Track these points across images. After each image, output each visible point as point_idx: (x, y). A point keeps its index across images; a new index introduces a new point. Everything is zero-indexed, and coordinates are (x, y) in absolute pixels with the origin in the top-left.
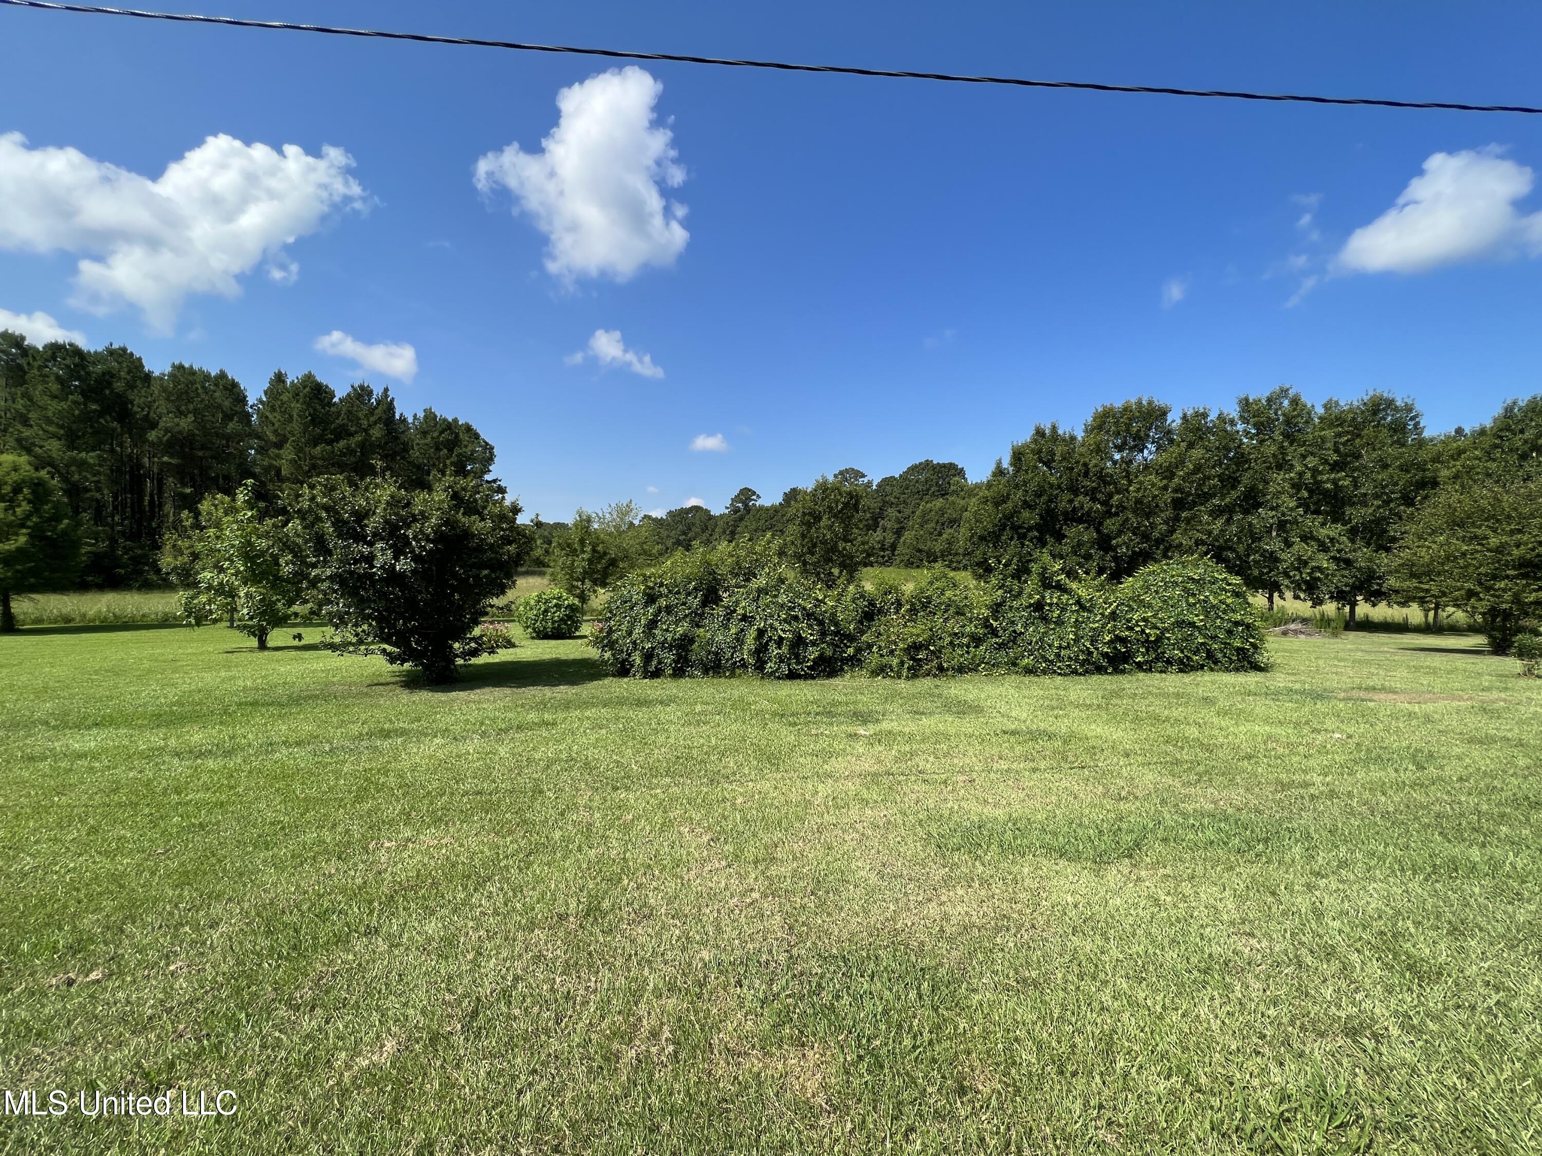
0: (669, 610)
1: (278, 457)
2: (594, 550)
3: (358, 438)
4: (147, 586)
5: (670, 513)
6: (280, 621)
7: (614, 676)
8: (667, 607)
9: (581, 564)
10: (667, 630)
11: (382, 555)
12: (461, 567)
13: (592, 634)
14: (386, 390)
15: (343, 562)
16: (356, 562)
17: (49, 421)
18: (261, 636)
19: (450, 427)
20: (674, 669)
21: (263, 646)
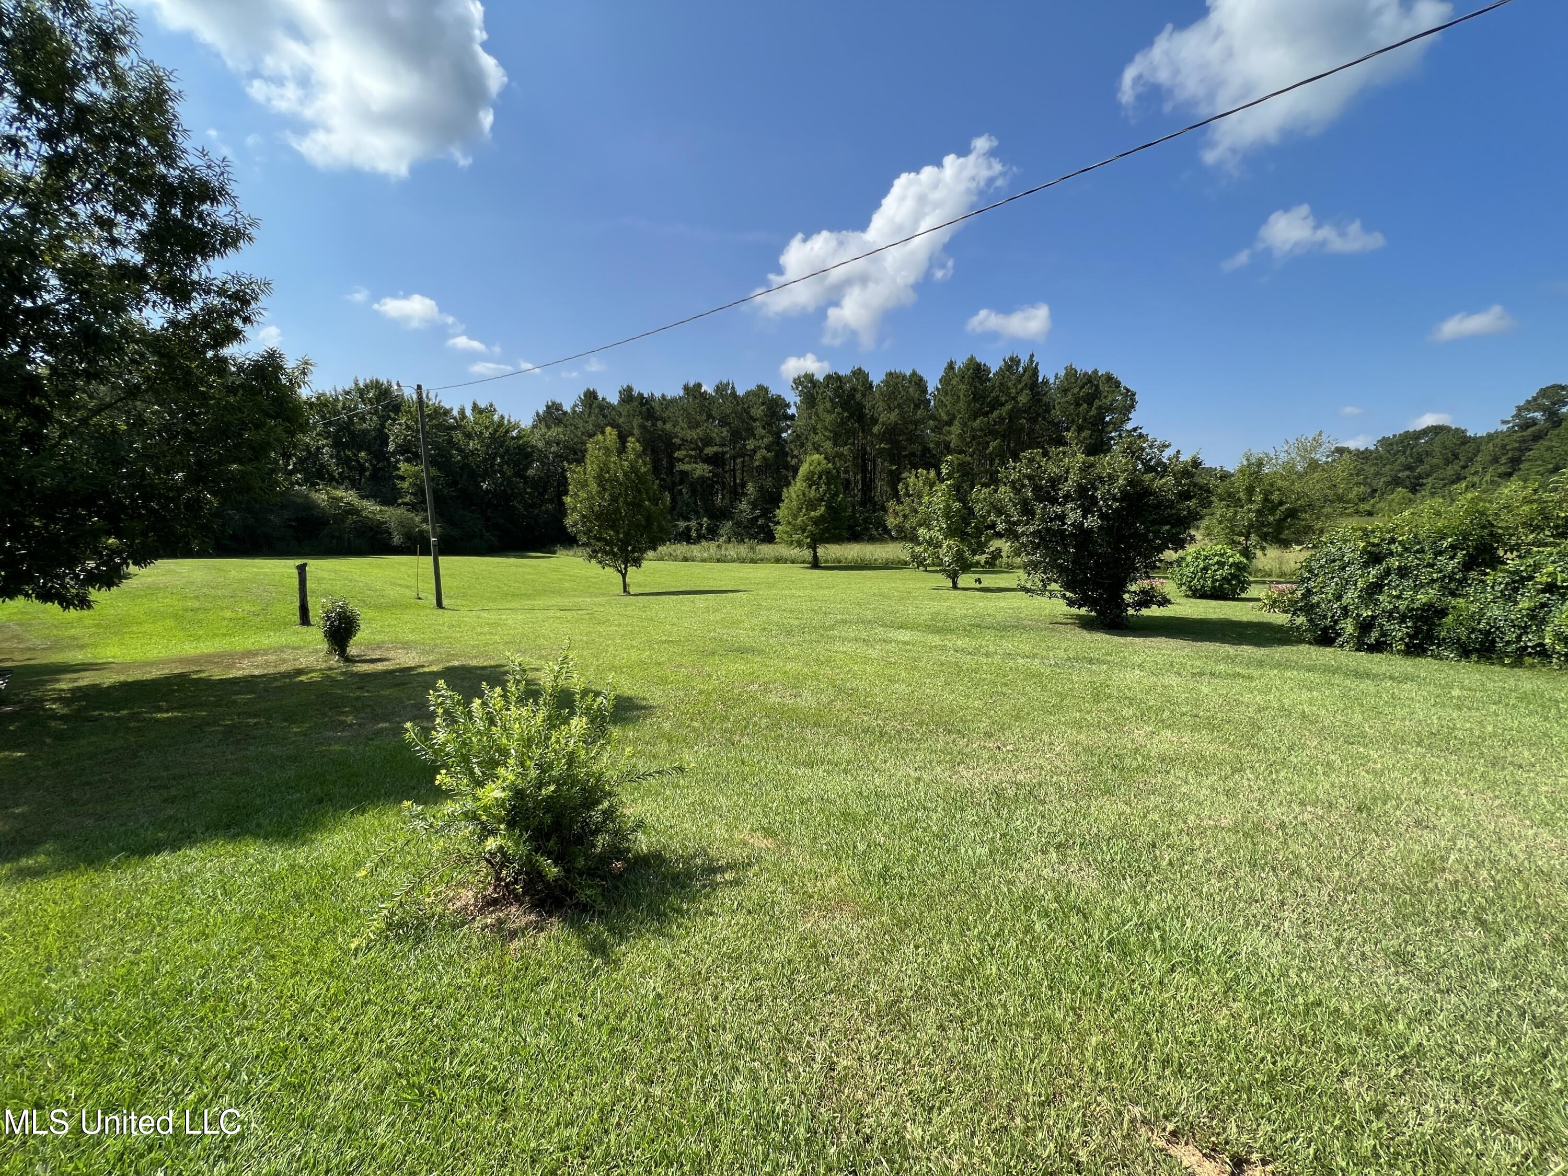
0: (1403, 572)
1: (949, 433)
2: (1266, 500)
3: (1009, 407)
4: (872, 540)
5: (1384, 442)
6: (966, 567)
7: (1310, 643)
8: (1399, 568)
9: (1246, 515)
10: (1399, 597)
11: (1074, 516)
12: (1142, 523)
13: (1268, 597)
14: (1032, 356)
15: (1043, 520)
16: (1051, 520)
17: (826, 429)
18: (953, 576)
19: (1091, 380)
20: (1407, 645)
21: (955, 587)
